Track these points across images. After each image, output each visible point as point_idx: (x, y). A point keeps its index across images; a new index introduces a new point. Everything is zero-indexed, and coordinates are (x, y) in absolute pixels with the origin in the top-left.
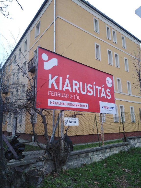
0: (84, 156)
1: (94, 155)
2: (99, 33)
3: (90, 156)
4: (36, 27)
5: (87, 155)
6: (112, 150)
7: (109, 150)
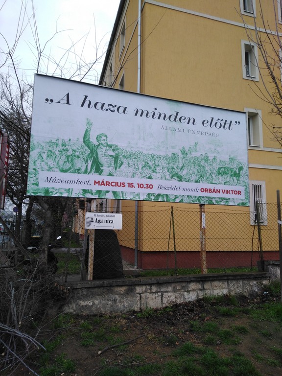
0: (122, 292)
1: (151, 293)
2: (255, 16)
3: (140, 294)
4: (122, 34)
5: (131, 291)
6: (207, 286)
7: (199, 286)
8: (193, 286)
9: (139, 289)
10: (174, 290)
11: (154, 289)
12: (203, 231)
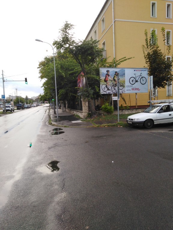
2: (156, 17)
4: (102, 21)
5: (122, 111)
6: (137, 110)
7: (136, 110)
8: (134, 110)
9: (124, 111)
10: (131, 111)
11: (127, 111)
12: (136, 99)
